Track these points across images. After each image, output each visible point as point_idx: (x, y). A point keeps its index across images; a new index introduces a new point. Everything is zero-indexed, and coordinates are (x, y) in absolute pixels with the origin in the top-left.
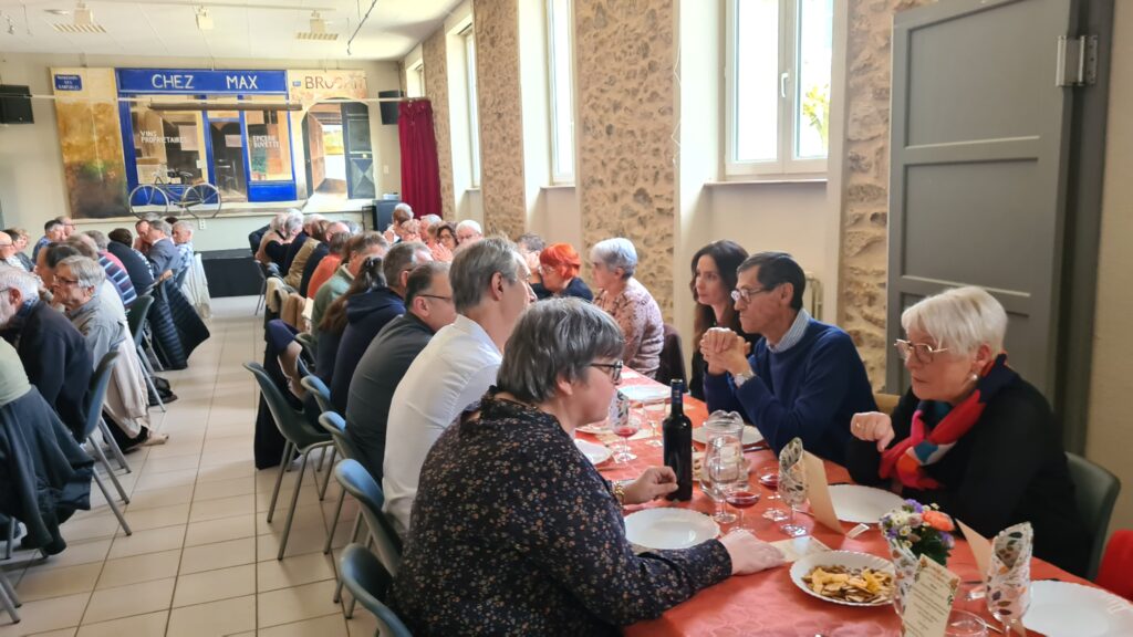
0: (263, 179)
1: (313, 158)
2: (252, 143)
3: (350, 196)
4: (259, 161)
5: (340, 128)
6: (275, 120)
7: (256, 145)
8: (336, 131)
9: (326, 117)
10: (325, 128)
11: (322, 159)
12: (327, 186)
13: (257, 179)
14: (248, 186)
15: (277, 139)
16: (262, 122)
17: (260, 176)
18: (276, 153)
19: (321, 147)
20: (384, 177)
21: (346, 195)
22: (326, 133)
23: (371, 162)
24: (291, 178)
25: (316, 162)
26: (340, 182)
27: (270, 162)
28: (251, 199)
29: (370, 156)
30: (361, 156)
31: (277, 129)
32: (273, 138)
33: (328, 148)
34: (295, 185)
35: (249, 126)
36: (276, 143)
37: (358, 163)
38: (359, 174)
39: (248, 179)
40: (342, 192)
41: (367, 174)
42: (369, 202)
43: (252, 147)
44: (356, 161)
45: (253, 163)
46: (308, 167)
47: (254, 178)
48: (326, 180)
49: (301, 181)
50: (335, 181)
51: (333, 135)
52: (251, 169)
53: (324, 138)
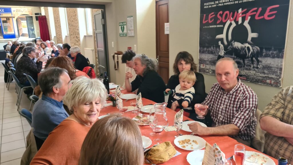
0: (7, 33)
1: (19, 28)
2: (3, 25)
3: (29, 37)
4: (6, 29)
5: (26, 21)
6: (9, 19)
7: (4, 25)
8: (25, 22)
9: (22, 19)
10: (22, 21)
11: (22, 29)
12: (23, 35)
13: (5, 33)
14: (3, 35)
15: (10, 24)
16: (6, 20)
17: (6, 33)
18: (10, 27)
19: (21, 26)
20: (38, 33)
21: (28, 37)
22: (22, 23)
23: (34, 29)
24: (14, 33)
25: (20, 29)
26: (27, 34)
27: (8, 29)
28: (4, 38)
29: (34, 28)
30: (31, 28)
31: (10, 22)
32: (9, 24)
33: (23, 26)
34: (15, 35)
35: (3, 21)
36: (10, 25)
37: (31, 30)
38: (31, 32)
39: (3, 33)
40: (27, 36)
41: (33, 32)
42: (34, 39)
43: (4, 26)
44: (30, 29)
45: (4, 30)
46: (18, 30)
47: (4, 33)
48: (23, 34)
49: (17, 34)
50: (25, 34)
51: (24, 23)
52: (4, 31)
53: (22, 24)
